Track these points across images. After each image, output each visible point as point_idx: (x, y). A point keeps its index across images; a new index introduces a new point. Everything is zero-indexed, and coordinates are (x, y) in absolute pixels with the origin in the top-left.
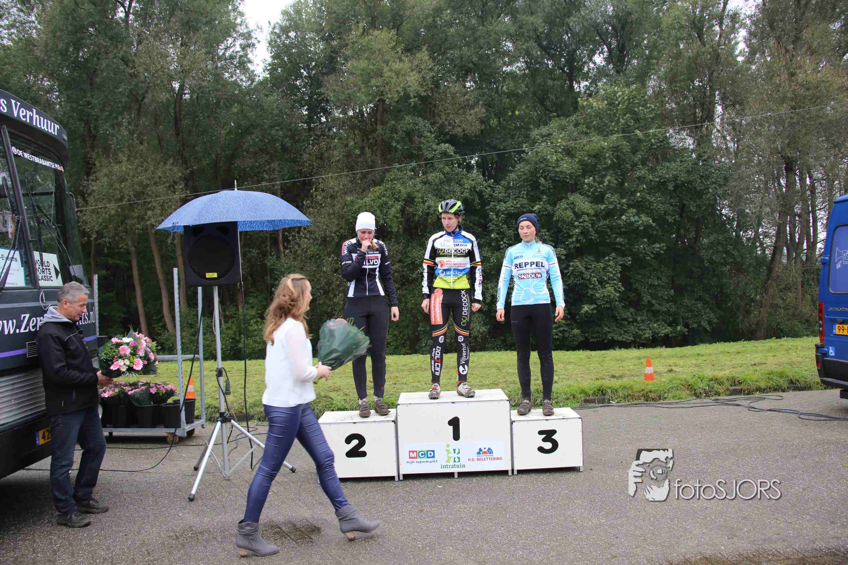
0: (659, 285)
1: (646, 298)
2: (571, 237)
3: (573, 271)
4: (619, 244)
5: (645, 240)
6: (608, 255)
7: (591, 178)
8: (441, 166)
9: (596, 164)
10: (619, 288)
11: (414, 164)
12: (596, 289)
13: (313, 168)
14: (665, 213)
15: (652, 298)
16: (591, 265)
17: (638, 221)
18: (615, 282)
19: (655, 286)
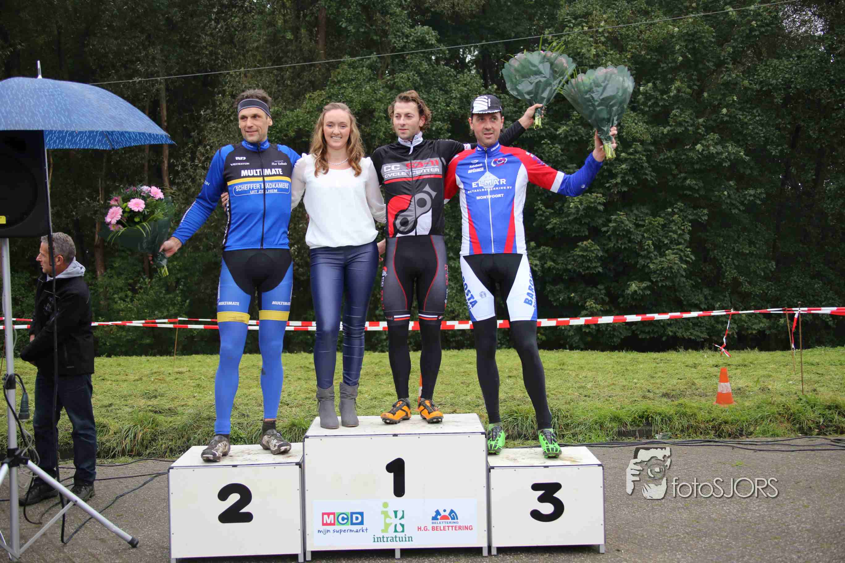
0: (751, 254)
1: (730, 273)
2: (614, 176)
3: (615, 229)
4: (690, 188)
5: (731, 183)
6: (671, 205)
7: (650, 85)
8: (416, 61)
9: (659, 61)
10: (688, 256)
11: (374, 56)
12: (650, 258)
13: (217, 58)
14: (767, 141)
15: (740, 273)
16: (644, 221)
17: (722, 153)
18: (681, 246)
19: (743, 254)
